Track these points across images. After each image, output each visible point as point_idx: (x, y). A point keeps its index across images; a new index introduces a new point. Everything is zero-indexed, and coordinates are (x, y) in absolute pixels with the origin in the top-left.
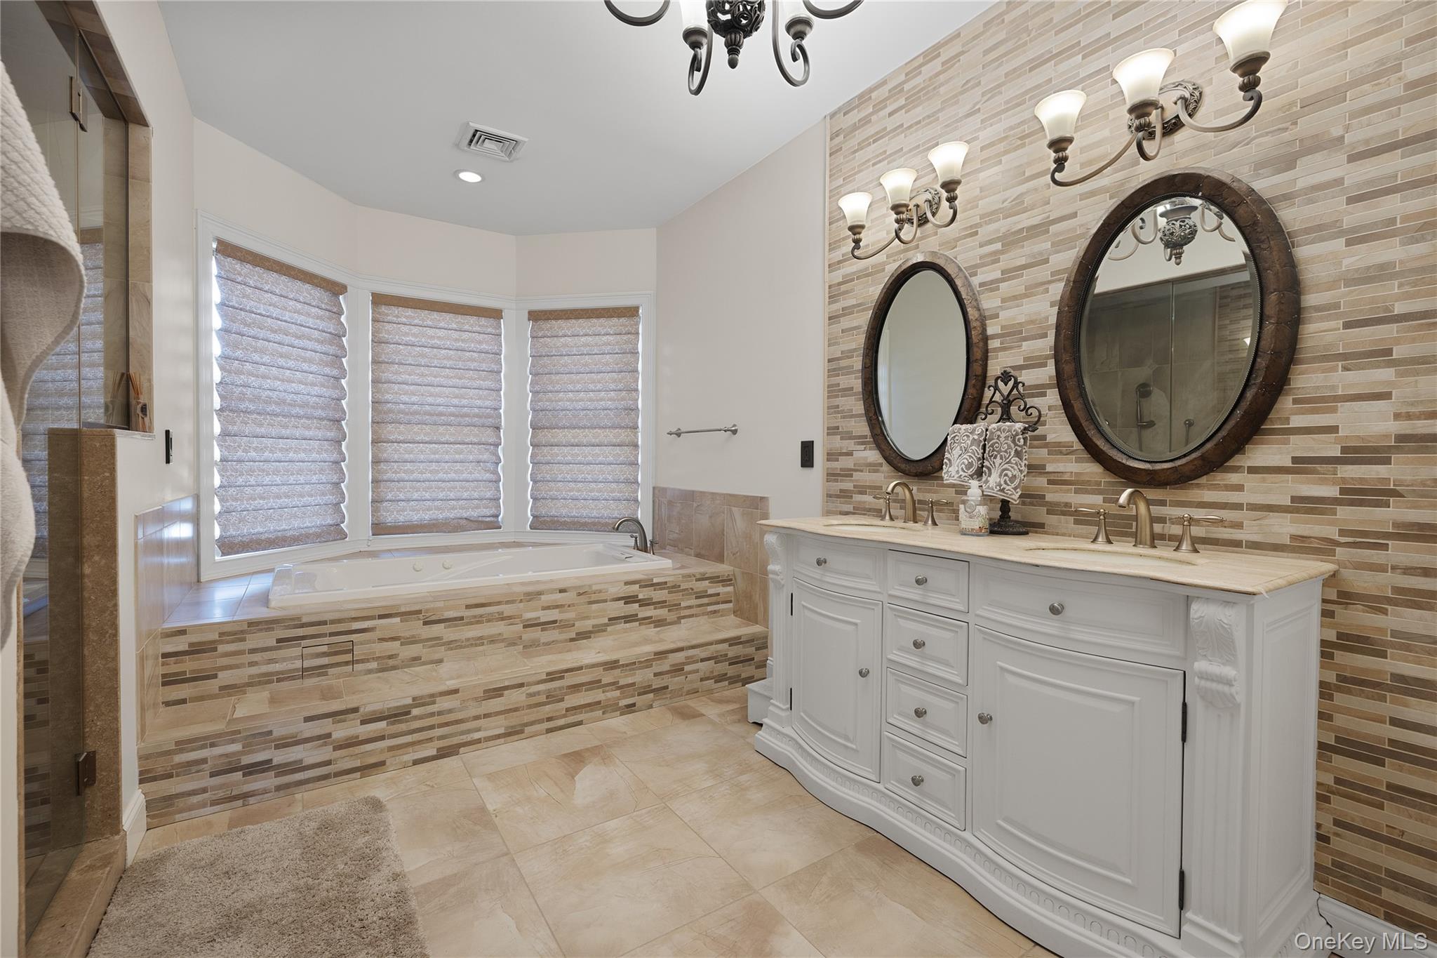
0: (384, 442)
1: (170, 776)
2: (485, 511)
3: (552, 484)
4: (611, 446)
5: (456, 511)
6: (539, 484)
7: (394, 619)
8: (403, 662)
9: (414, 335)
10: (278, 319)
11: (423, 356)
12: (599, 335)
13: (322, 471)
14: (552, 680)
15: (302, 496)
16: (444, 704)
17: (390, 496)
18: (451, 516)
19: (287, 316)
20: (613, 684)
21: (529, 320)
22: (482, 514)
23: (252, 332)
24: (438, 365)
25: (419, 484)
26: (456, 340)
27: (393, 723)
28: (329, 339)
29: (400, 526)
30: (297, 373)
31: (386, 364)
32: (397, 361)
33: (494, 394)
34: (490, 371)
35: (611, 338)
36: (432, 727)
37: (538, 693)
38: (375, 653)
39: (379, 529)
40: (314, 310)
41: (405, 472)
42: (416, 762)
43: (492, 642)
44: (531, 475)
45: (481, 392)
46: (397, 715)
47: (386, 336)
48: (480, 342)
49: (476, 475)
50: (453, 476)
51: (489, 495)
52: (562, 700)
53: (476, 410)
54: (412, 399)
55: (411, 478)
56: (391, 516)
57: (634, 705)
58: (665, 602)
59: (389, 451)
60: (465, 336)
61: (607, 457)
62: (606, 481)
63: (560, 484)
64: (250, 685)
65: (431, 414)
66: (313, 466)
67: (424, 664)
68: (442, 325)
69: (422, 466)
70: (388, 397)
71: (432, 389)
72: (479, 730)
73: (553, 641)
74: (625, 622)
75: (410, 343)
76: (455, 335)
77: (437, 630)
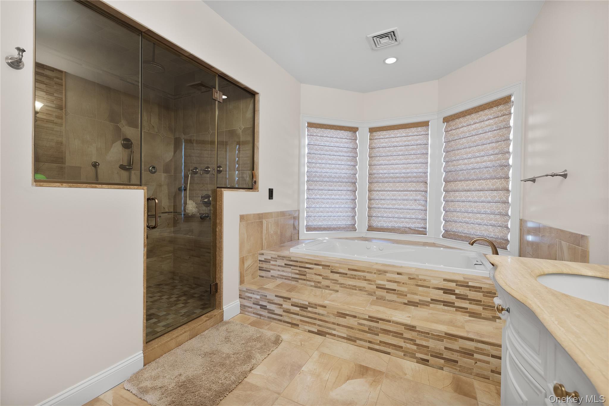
0: (373, 191)
1: (245, 299)
2: (418, 225)
3: (455, 213)
4: (490, 190)
5: (403, 224)
6: (448, 213)
7: (320, 266)
8: (323, 286)
9: (386, 143)
10: (329, 146)
11: (389, 151)
12: (483, 121)
13: (346, 203)
14: (372, 321)
15: (338, 212)
16: (320, 310)
17: (374, 215)
18: (401, 226)
19: (332, 144)
20: (411, 340)
21: (443, 122)
22: (416, 226)
23: (319, 153)
24: (396, 155)
25: (387, 210)
26: (405, 141)
27: (302, 310)
28: (351, 150)
29: (379, 228)
30: (337, 165)
31: (374, 158)
32: (378, 155)
33: (424, 165)
34: (422, 154)
35: (491, 121)
36: (315, 319)
37: (364, 325)
38: (313, 279)
39: (371, 228)
40: (344, 140)
41: (381, 204)
42: (310, 331)
43: (360, 290)
44: (443, 207)
45: (417, 165)
46: (303, 307)
47: (374, 145)
48: (417, 140)
49: (414, 207)
50: (402, 206)
51: (420, 217)
52: (378, 335)
53: (415, 174)
54: (384, 172)
55: (383, 207)
56: (375, 224)
57: (428, 361)
58: (481, 301)
59: (375, 195)
60: (410, 138)
61: (487, 197)
62: (485, 213)
63: (459, 214)
64: (278, 277)
65: (392, 178)
66: (343, 201)
67: (331, 290)
68: (398, 135)
69: (388, 201)
70: (375, 171)
71: (393, 166)
72: (335, 330)
73: (393, 301)
74: (444, 305)
75: (384, 146)
76: (405, 139)
77: (336, 276)
